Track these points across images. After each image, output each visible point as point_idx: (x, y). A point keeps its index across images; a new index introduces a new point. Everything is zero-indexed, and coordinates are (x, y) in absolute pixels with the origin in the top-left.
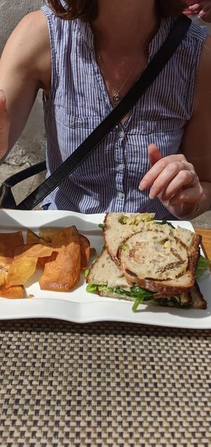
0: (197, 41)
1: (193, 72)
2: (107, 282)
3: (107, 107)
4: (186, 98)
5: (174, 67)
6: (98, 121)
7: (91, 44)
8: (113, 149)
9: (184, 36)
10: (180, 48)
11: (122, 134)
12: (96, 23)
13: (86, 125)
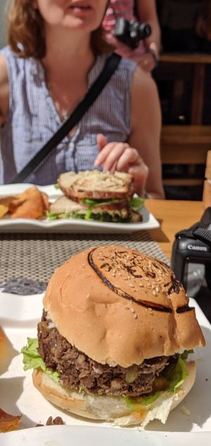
0: (128, 70)
1: (128, 95)
2: (65, 210)
3: (58, 124)
4: (124, 115)
5: (110, 91)
6: (51, 135)
7: (42, 76)
8: (64, 158)
9: (116, 68)
10: (114, 77)
11: (72, 145)
12: (44, 60)
13: (41, 139)
